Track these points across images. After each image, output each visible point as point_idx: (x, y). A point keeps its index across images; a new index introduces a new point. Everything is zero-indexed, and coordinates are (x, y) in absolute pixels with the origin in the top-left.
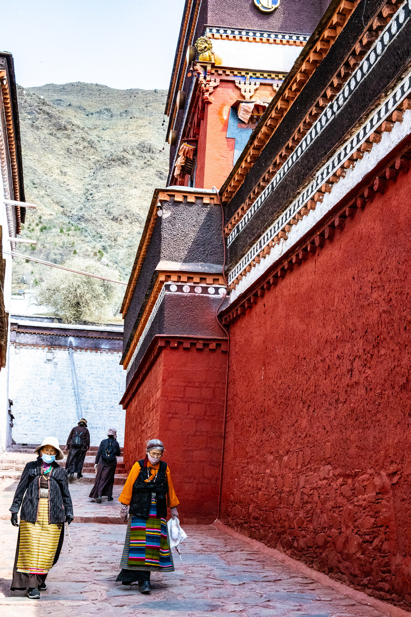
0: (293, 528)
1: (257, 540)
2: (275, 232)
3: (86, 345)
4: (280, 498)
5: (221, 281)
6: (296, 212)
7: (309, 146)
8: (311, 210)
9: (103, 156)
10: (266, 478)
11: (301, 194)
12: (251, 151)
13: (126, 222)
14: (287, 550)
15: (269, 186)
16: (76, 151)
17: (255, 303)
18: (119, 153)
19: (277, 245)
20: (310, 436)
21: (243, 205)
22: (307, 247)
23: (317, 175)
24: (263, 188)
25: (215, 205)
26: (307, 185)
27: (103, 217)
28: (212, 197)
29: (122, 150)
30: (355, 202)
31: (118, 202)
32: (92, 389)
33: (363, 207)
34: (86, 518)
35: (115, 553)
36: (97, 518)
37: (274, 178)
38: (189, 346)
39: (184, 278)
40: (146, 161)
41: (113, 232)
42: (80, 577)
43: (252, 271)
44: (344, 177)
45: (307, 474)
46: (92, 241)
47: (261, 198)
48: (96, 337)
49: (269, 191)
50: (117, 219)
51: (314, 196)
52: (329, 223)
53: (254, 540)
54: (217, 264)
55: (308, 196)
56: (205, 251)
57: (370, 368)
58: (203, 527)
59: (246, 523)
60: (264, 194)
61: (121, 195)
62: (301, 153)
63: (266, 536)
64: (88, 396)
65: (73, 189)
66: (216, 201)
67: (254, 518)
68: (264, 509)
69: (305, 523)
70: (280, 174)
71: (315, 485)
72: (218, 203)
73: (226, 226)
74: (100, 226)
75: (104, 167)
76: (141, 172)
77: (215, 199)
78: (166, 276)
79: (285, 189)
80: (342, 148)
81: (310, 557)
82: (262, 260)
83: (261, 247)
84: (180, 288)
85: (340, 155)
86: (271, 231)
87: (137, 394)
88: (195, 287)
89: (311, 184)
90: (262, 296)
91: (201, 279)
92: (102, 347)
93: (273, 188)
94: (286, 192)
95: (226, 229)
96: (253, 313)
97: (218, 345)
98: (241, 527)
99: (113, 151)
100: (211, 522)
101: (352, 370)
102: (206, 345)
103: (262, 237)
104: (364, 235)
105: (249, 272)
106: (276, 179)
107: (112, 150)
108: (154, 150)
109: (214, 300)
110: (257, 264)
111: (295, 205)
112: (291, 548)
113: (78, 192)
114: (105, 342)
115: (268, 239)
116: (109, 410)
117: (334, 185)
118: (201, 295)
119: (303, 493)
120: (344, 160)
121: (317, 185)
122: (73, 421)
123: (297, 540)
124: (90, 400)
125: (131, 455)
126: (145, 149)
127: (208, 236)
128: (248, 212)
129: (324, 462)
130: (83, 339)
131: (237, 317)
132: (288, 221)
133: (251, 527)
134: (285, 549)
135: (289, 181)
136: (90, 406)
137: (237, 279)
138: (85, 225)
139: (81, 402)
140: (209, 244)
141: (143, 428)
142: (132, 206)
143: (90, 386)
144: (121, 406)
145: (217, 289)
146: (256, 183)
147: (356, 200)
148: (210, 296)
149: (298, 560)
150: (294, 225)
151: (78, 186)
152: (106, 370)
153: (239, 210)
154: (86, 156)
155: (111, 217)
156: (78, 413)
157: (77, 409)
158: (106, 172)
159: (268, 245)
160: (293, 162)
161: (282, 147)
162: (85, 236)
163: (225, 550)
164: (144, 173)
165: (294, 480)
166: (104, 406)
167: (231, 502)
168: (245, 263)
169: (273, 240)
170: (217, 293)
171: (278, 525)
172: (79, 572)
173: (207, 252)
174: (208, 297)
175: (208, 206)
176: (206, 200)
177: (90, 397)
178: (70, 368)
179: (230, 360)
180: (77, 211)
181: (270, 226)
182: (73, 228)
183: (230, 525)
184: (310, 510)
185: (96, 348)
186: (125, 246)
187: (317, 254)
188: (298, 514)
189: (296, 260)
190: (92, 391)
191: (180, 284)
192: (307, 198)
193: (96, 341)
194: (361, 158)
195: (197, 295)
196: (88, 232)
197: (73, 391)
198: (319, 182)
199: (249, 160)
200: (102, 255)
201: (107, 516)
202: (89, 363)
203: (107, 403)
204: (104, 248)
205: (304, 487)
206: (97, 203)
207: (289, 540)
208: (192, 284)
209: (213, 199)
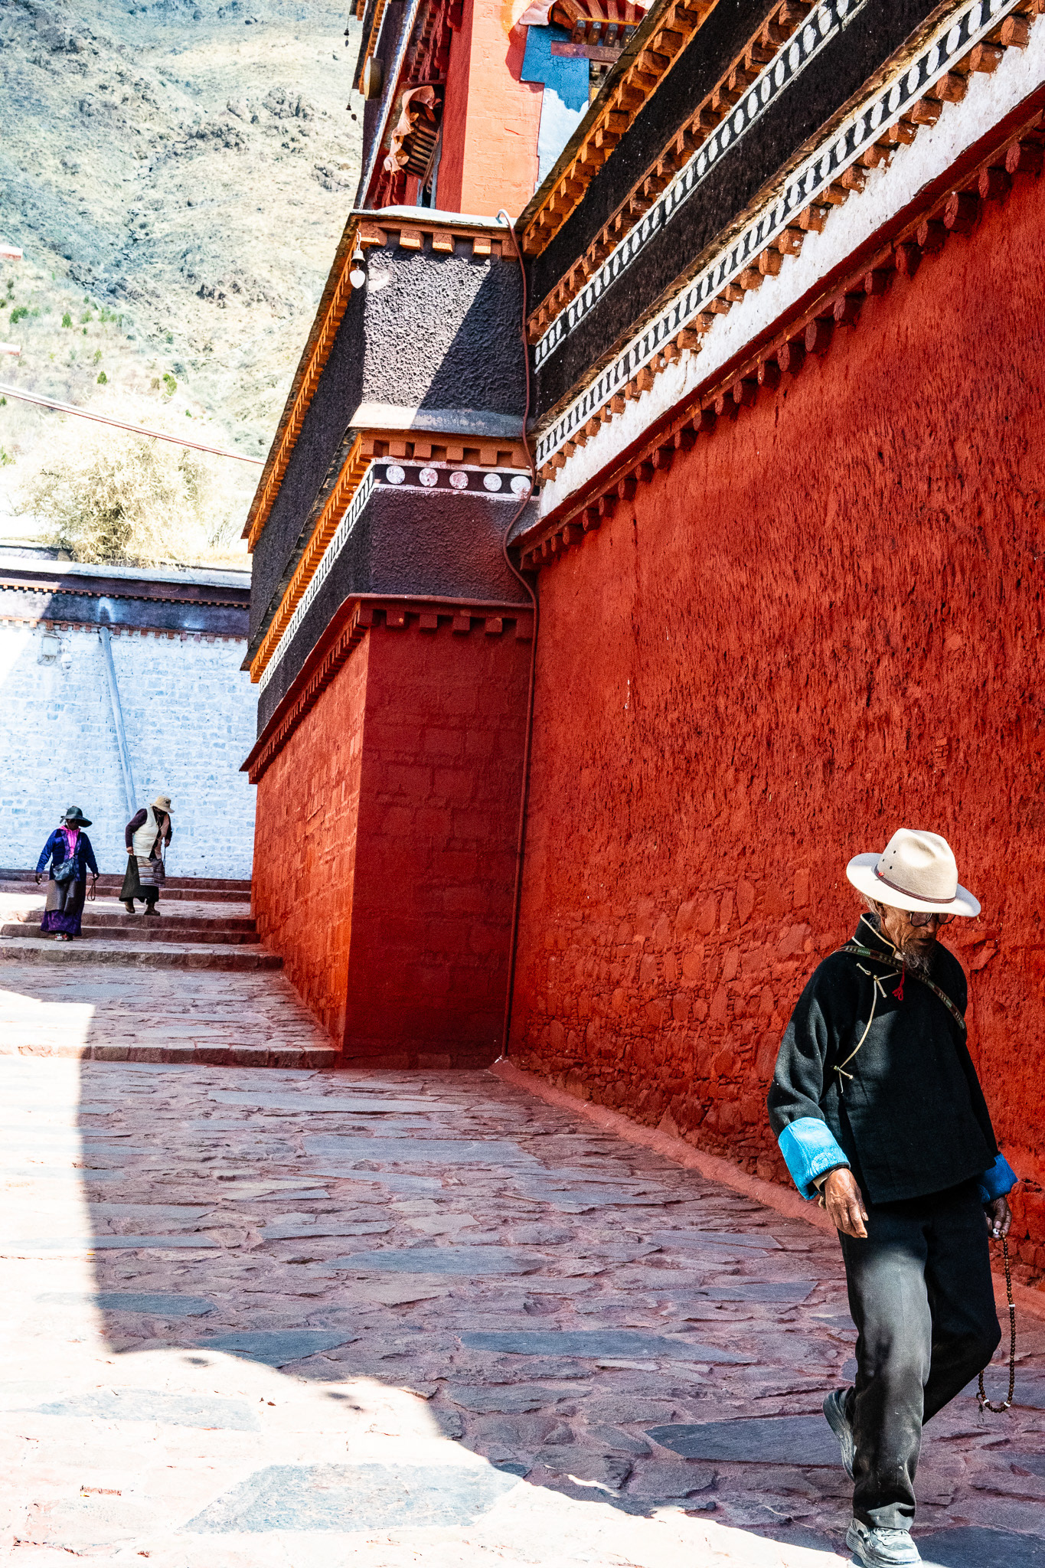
0: (705, 1079)
1: (607, 1105)
2: (667, 332)
3: (145, 619)
4: (671, 1005)
5: (516, 458)
6: (726, 282)
7: (767, 107)
8: (768, 277)
9: (175, 123)
10: (634, 955)
11: (743, 235)
12: (605, 117)
13: (232, 299)
14: (690, 1130)
15: (654, 209)
16: (102, 110)
17: (611, 513)
18: (216, 117)
19: (671, 366)
20: (753, 852)
21: (580, 260)
22: (755, 372)
23: (787, 185)
24: (636, 218)
25: (504, 258)
26: (759, 211)
27: (176, 286)
28: (498, 237)
29: (224, 108)
30: (892, 257)
31: (213, 247)
32: (159, 731)
33: (912, 271)
34: (176, 1052)
35: (261, 1137)
36: (203, 1051)
37: (667, 191)
38: (434, 625)
39: (423, 449)
40: (286, 139)
41: (201, 328)
42: (184, 1192)
43: (600, 433)
44: (860, 191)
45: (744, 946)
46: (148, 350)
47: (630, 241)
48: (168, 600)
49: (654, 225)
50: (211, 294)
51: (777, 239)
52: (819, 312)
53: (600, 1108)
54: (509, 414)
55: (760, 240)
56: (476, 378)
57: (919, 683)
58: (468, 1075)
59: (579, 1065)
60: (640, 231)
61: (222, 229)
62: (745, 125)
63: (632, 1097)
64: (150, 749)
65: (96, 211)
66: (506, 250)
67: (600, 1052)
68: (628, 1031)
69: (738, 1065)
70: (684, 181)
71: (764, 974)
72: (512, 254)
73: (533, 315)
74: (168, 310)
75: (176, 154)
76: (275, 170)
77: (506, 244)
78: (376, 442)
79: (698, 222)
80: (859, 114)
81: (749, 1147)
82: (630, 404)
83: (627, 370)
84: (412, 475)
85: (852, 131)
86: (656, 329)
87: (289, 745)
88: (450, 472)
89: (770, 207)
90: (630, 496)
91: (468, 452)
92: (186, 625)
93: (663, 217)
94: (701, 227)
95: (532, 324)
96: (604, 541)
97: (508, 624)
98: (566, 1075)
99: (200, 110)
100: (488, 1063)
101: (870, 689)
102: (477, 622)
103: (630, 347)
104: (911, 342)
105: (594, 434)
106: (673, 193)
107: (196, 109)
108: (309, 111)
109: (500, 506)
110: (615, 415)
111: (724, 263)
112: (699, 1126)
113: (108, 219)
114: (194, 611)
115: (647, 352)
116: (204, 786)
117: (831, 212)
118: (466, 492)
119: (731, 995)
120: (863, 147)
121: (787, 209)
122: (111, 813)
123: (717, 1108)
124: (156, 759)
125: (274, 898)
126: (286, 106)
127: (486, 340)
128: (593, 278)
129: (789, 916)
130: (137, 603)
131: (558, 550)
132: (703, 305)
133: (592, 1076)
134: (683, 1130)
135: (710, 198)
136: (155, 775)
137: (560, 453)
138: (127, 307)
139: (131, 764)
140: (487, 362)
141: (310, 830)
142: (252, 260)
143: (154, 724)
144: (246, 775)
145: (506, 479)
146: (617, 204)
147: (894, 251)
148: (489, 496)
149: (718, 1154)
150: (719, 316)
151: (109, 204)
152: (196, 686)
153: (570, 274)
154: (129, 123)
155: (197, 287)
156: (123, 791)
157: (123, 781)
158: (181, 169)
159: (648, 367)
160: (721, 150)
161: (693, 107)
162: (129, 337)
163: (531, 1130)
164: (283, 172)
165: (708, 960)
166: (191, 774)
167: (540, 1013)
168: (585, 413)
169: (661, 355)
170: (506, 488)
171: (665, 1070)
172: (181, 1180)
173: (482, 382)
174: (483, 500)
175: (488, 262)
176: (483, 248)
177: (154, 753)
178: (103, 679)
179: (539, 662)
180: (106, 271)
181: (653, 316)
182: (96, 314)
183: (536, 1071)
184: (750, 1035)
185: (170, 628)
186: (233, 364)
187: (781, 390)
188: (718, 1043)
189: (725, 404)
190: (160, 736)
191: (411, 463)
192: (757, 244)
193: (169, 610)
194: (910, 140)
195: (455, 493)
196: (137, 325)
197: (111, 736)
198: (792, 202)
199: (599, 142)
200: (173, 386)
201: (226, 1047)
202: (151, 666)
203: (199, 767)
204: (179, 369)
205: (735, 979)
206: (158, 250)
207: (693, 1108)
208: (443, 465)
209: (499, 242)
